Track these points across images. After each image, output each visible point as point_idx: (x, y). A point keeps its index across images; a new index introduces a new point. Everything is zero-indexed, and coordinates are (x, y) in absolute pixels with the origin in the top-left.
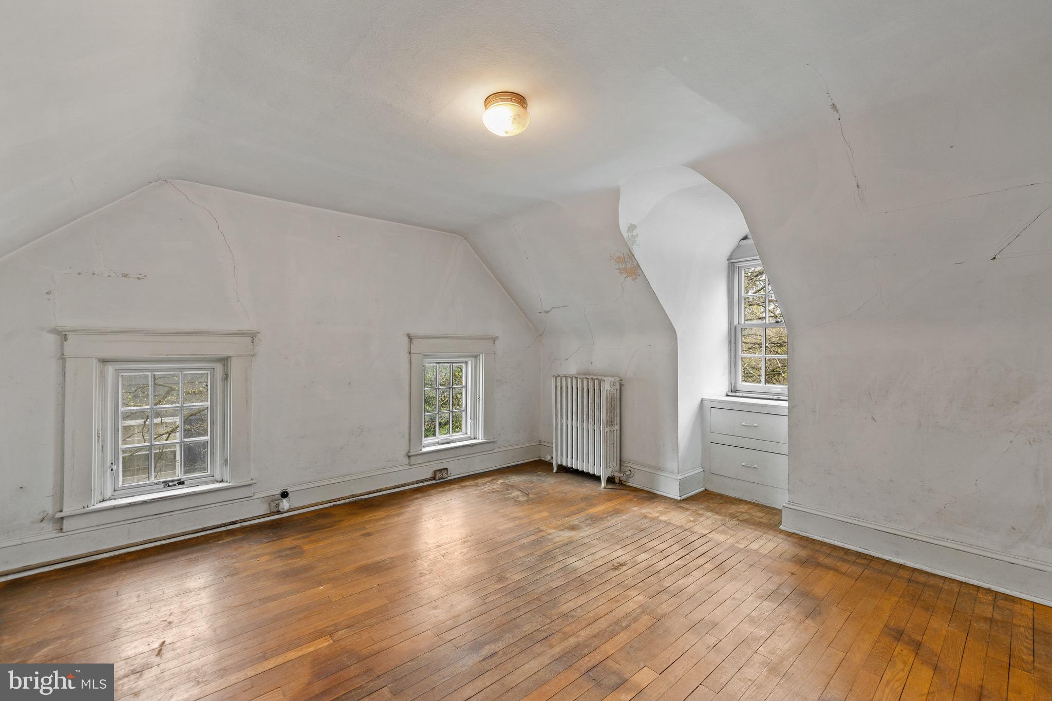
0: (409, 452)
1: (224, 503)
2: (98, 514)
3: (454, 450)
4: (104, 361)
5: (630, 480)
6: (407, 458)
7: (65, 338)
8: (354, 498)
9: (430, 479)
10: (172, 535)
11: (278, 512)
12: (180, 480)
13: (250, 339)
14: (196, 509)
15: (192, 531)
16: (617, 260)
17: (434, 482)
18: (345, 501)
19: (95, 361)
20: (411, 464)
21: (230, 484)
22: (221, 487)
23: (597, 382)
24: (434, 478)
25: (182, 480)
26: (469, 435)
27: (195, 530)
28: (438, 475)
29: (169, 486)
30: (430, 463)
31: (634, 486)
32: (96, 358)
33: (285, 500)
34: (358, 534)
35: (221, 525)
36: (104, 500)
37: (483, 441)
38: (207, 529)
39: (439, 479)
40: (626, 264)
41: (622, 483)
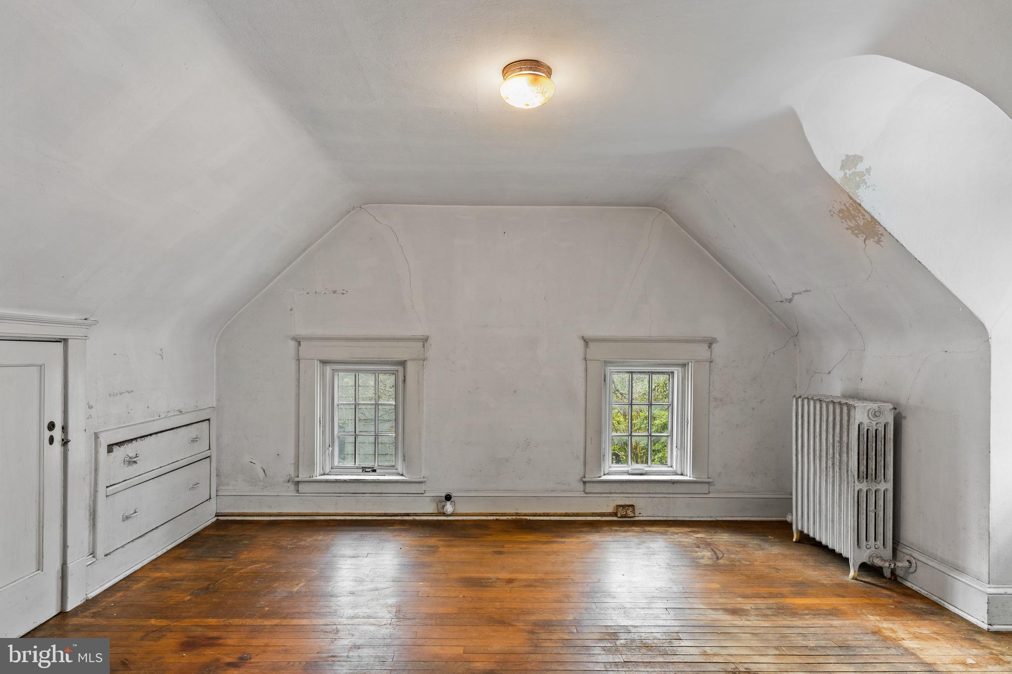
0: (585, 477)
1: (401, 495)
2: (317, 484)
3: (646, 485)
4: (324, 362)
5: (911, 577)
6: (582, 484)
7: (299, 344)
8: (518, 517)
9: (610, 515)
10: (363, 513)
11: (444, 514)
12: (373, 468)
13: (421, 344)
14: (380, 495)
15: (377, 514)
16: (841, 215)
17: (615, 519)
18: (508, 517)
19: (317, 363)
20: (587, 492)
21: (406, 478)
22: (397, 480)
23: (845, 409)
24: (615, 514)
25: (375, 469)
26: (675, 469)
27: (379, 514)
28: (621, 512)
29: (366, 472)
30: (612, 495)
31: (915, 588)
32: (317, 360)
33: (448, 503)
34: (491, 550)
35: (398, 514)
36: (324, 474)
37: (691, 479)
38: (387, 515)
39: (622, 517)
40: (856, 220)
41: (896, 580)
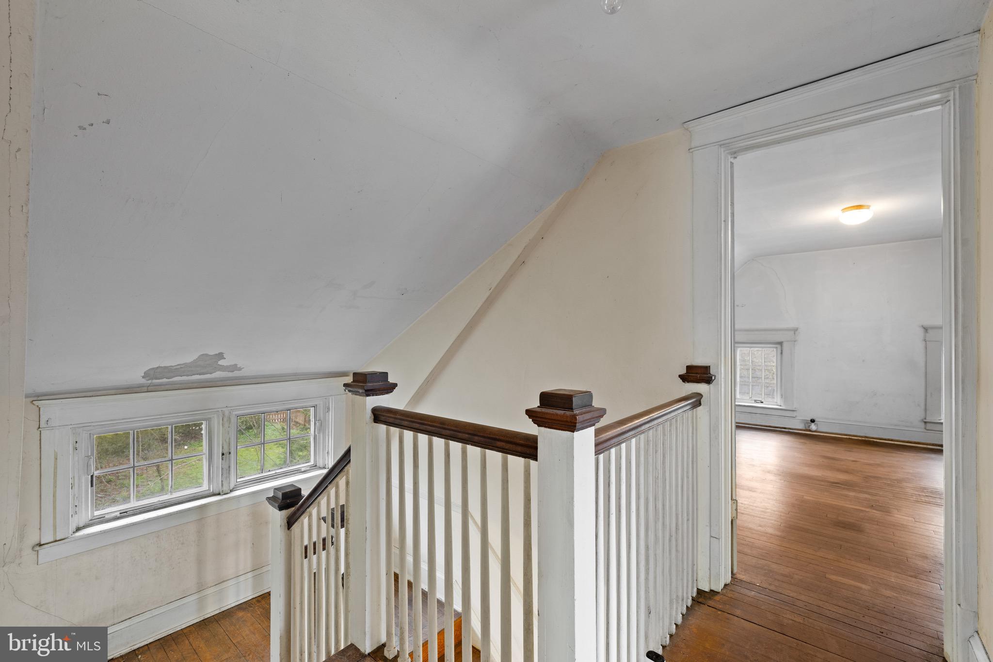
0: (925, 419)
1: (780, 417)
10: (757, 425)
11: (810, 430)
12: (761, 400)
13: (793, 332)
14: (767, 415)
20: (927, 428)
21: (783, 408)
22: (777, 408)
29: (757, 402)
33: (813, 424)
35: (778, 427)
